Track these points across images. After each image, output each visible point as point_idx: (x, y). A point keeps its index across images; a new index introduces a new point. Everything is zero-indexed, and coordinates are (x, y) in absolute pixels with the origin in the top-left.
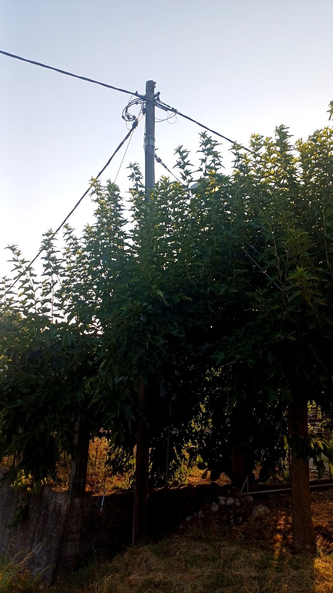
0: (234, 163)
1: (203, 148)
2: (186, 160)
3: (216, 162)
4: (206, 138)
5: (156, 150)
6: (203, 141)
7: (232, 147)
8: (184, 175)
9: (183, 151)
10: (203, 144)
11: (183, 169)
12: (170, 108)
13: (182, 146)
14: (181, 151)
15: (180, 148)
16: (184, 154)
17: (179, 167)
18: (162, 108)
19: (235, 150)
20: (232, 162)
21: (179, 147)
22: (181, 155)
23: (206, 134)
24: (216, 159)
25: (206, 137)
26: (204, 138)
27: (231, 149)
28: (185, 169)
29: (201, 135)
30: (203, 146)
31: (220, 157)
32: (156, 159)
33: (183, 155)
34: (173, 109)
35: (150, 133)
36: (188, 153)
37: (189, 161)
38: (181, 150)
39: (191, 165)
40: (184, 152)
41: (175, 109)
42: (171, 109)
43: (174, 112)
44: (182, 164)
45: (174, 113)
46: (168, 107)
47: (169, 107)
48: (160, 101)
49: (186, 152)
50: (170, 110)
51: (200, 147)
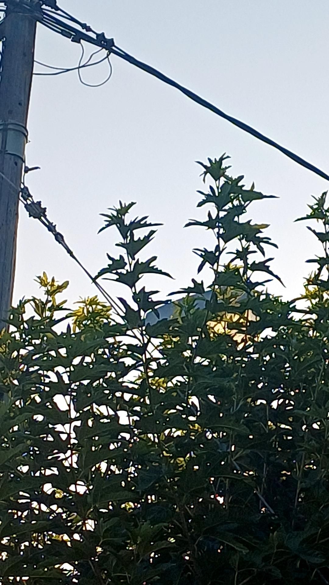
0: (317, 266)
1: (209, 215)
2: (142, 256)
3: (251, 259)
4: (222, 180)
5: (27, 170)
6: (211, 188)
7: (309, 211)
8: (134, 306)
9: (131, 223)
10: (209, 199)
11: (132, 285)
12: (90, 34)
13: (133, 204)
14: (127, 222)
15: (124, 210)
16: (139, 234)
17: (116, 277)
18: (63, 33)
19: (321, 221)
20: (309, 261)
21: (119, 207)
22: (125, 237)
23: (223, 166)
24: (253, 247)
25: (223, 175)
26: (217, 178)
27: (308, 217)
28: (139, 286)
29: (205, 167)
30: (211, 207)
31: (267, 241)
32: (26, 206)
33: (132, 235)
34: (101, 37)
35: (10, 112)
36: (152, 232)
37: (154, 258)
38: (128, 219)
39: (160, 272)
40: (137, 224)
41: (107, 37)
42: (94, 36)
43: (103, 47)
44: (127, 267)
45: (105, 52)
46: (84, 31)
47: (89, 29)
48: (57, 9)
49: (146, 225)
50: (89, 40)
51: (200, 205)
